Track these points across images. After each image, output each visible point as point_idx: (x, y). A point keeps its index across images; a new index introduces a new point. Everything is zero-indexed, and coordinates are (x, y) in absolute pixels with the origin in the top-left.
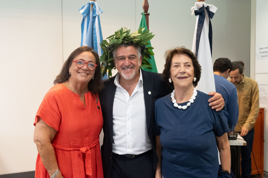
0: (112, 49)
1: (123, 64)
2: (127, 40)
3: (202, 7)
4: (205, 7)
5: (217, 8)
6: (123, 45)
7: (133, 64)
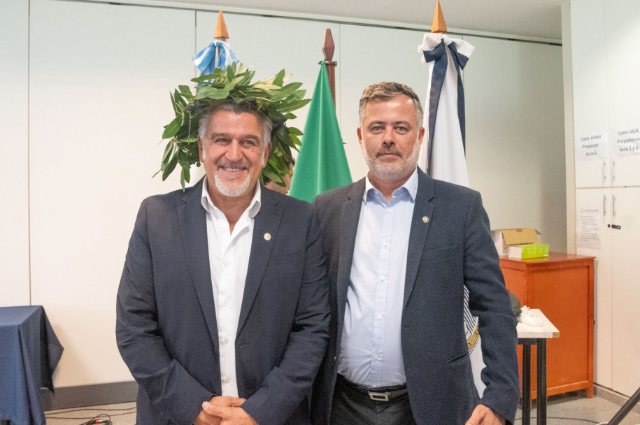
0: (200, 111)
1: (224, 154)
2: (243, 97)
3: (439, 45)
4: (448, 44)
5: (474, 47)
6: (231, 107)
7: (247, 158)
